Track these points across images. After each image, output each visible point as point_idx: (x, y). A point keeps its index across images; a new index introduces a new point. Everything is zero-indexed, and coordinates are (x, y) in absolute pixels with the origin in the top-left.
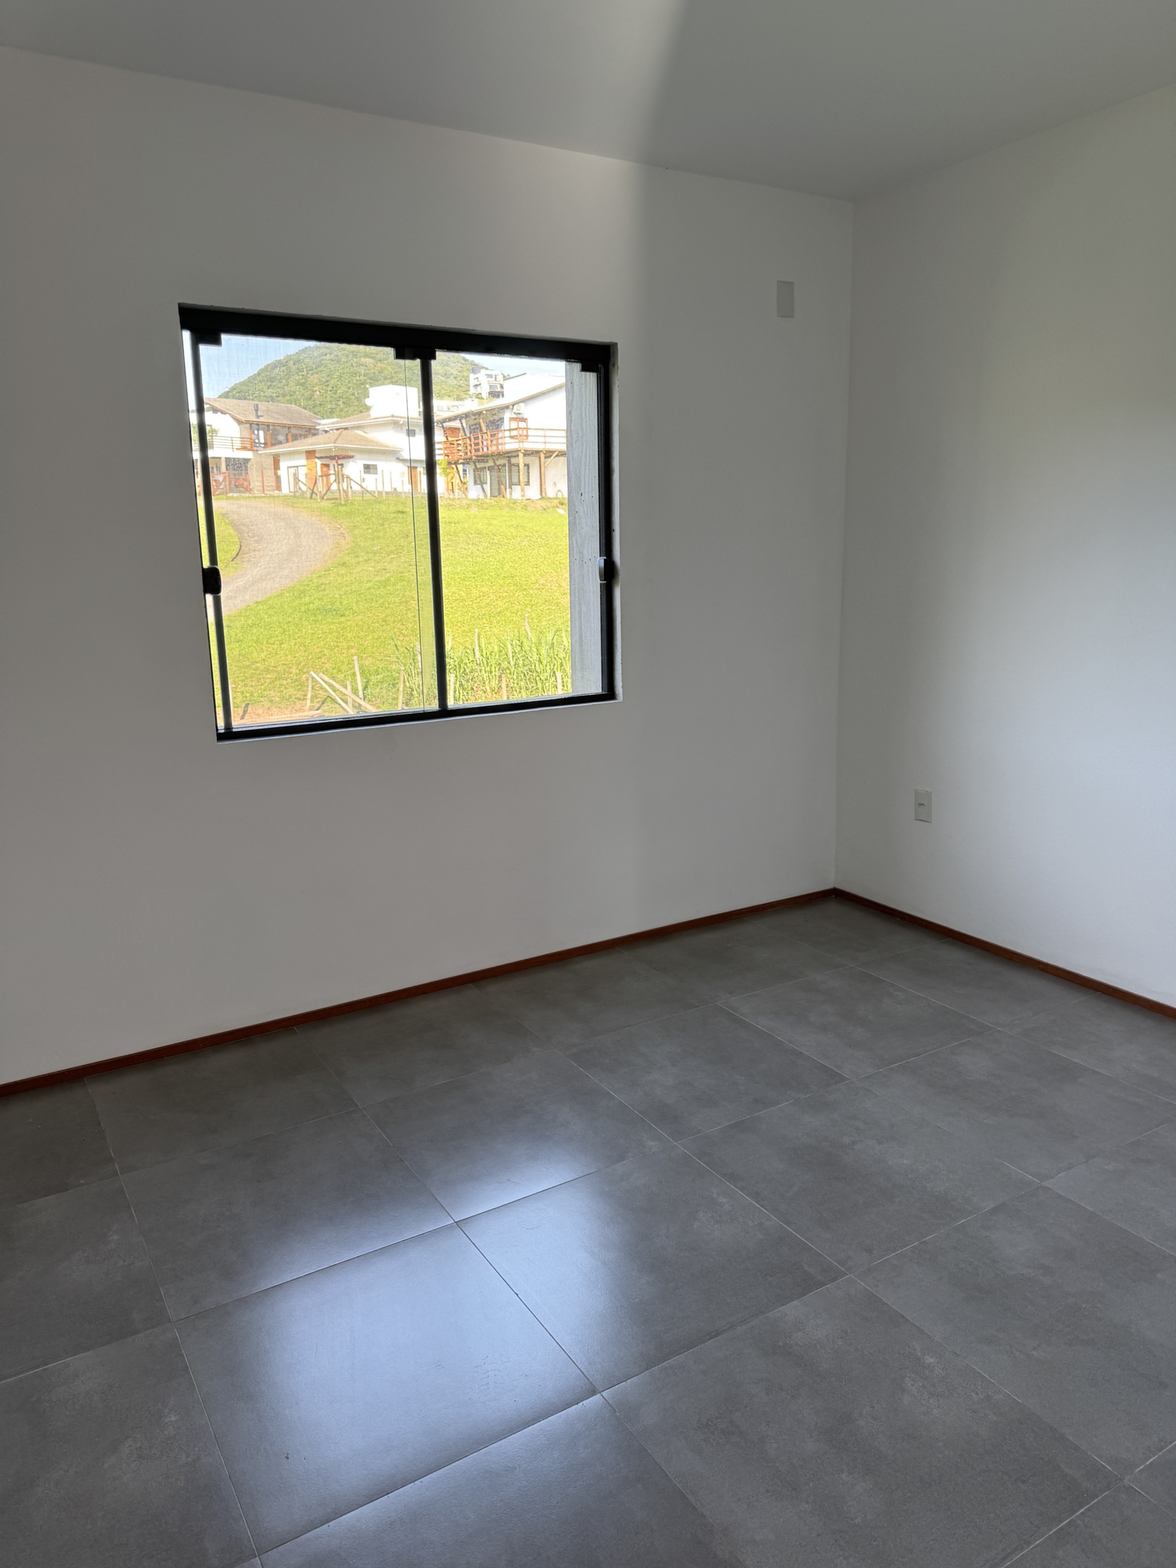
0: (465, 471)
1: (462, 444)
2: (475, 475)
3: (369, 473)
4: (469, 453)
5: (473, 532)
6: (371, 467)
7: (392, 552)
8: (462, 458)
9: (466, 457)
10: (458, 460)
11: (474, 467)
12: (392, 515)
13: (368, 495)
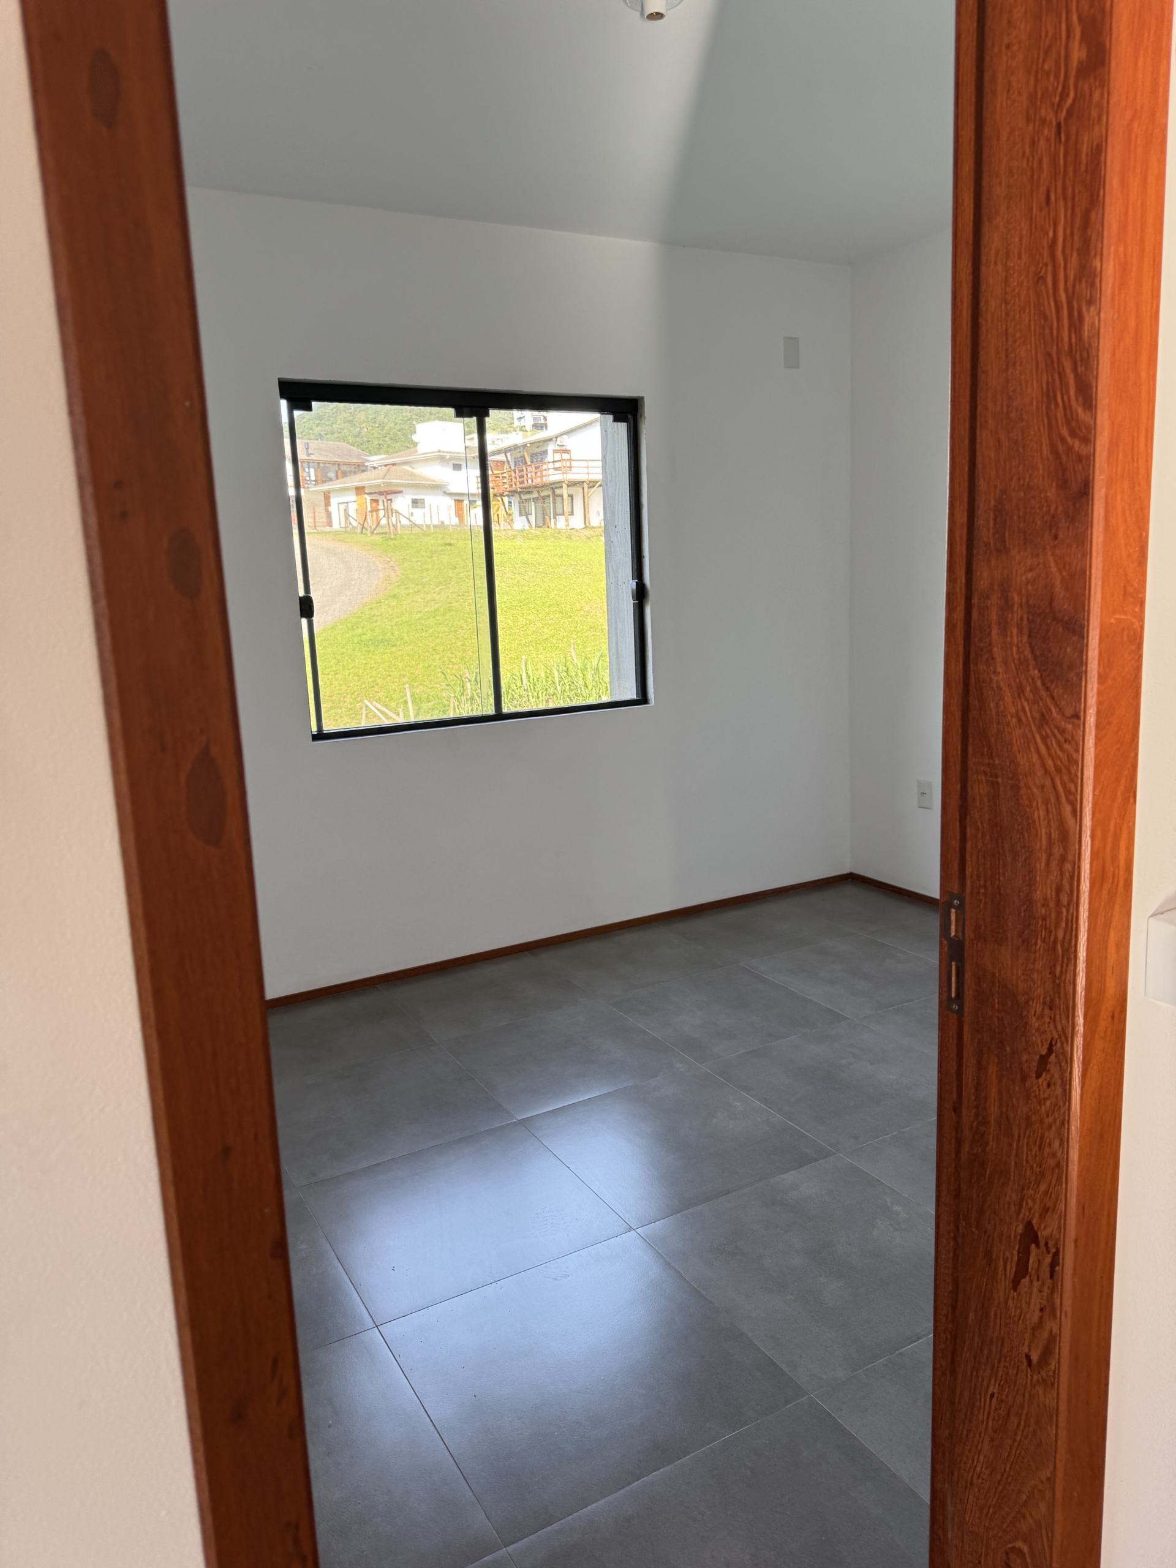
0: (510, 503)
1: (507, 477)
2: (520, 506)
3: (417, 507)
4: (514, 486)
5: (519, 562)
6: (419, 501)
7: (440, 583)
8: (508, 490)
9: (511, 489)
10: (503, 493)
11: (518, 499)
12: (440, 548)
13: (416, 528)
